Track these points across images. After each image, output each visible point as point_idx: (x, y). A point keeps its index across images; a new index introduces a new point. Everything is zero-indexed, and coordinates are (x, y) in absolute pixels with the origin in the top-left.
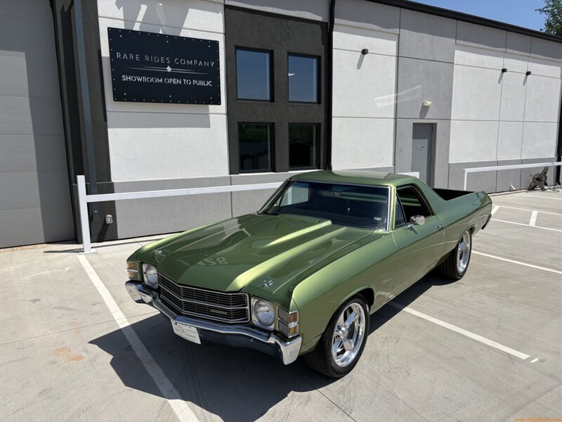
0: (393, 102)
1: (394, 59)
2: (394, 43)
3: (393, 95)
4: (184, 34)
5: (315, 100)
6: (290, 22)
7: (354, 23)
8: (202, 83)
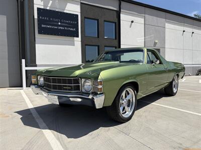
0: (143, 40)
1: (143, 25)
2: (143, 19)
3: (143, 38)
4: (65, 11)
5: (114, 38)
6: (105, 10)
7: (128, 12)
8: (72, 29)
